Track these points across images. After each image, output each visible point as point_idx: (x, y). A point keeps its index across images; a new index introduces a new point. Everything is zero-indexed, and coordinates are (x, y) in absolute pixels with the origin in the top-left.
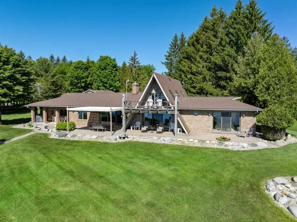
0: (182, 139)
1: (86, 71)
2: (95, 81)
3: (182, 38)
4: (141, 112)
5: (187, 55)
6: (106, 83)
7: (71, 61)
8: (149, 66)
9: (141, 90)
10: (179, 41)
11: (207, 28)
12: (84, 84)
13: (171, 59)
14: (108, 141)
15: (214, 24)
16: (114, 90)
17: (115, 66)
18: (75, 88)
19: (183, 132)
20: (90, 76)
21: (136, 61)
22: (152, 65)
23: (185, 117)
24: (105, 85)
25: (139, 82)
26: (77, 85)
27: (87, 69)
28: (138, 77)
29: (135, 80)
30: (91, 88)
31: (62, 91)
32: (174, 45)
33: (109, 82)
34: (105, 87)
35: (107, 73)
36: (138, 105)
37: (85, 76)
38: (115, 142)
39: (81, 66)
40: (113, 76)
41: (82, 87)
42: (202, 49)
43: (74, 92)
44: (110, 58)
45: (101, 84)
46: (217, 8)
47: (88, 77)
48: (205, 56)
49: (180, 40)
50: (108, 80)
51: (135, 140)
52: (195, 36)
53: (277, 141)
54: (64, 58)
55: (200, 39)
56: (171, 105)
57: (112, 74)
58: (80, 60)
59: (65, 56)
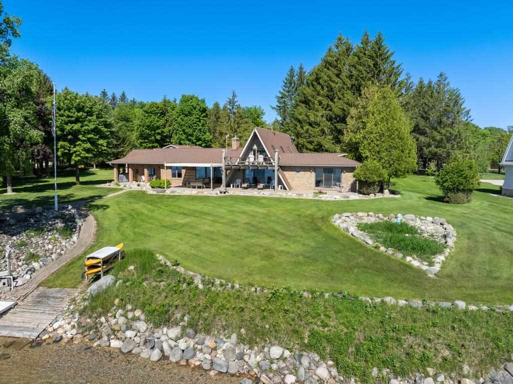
0: (281, 194)
1: (163, 117)
2: (175, 132)
3: (301, 72)
4: (242, 168)
5: (305, 97)
6: (192, 135)
7: (134, 100)
8: (255, 108)
9: (241, 146)
10: (296, 77)
11: (330, 64)
12: (160, 136)
13: (284, 102)
14: (209, 195)
15: (338, 59)
16: (203, 145)
17: (204, 110)
18: (147, 142)
19: (285, 189)
20: (167, 125)
21: (235, 104)
22: (260, 107)
23: (288, 174)
24: (190, 137)
25: (239, 135)
26: (150, 139)
27: (163, 114)
28: (238, 127)
29: (234, 131)
30: (170, 142)
31: (126, 146)
32: (289, 82)
33: (195, 134)
34: (189, 140)
35: (193, 120)
36: (238, 160)
37: (162, 126)
38: (216, 195)
39: (155, 111)
40: (201, 124)
41: (157, 141)
42: (322, 92)
43: (145, 148)
44: (197, 98)
45: (184, 137)
46: (343, 37)
47: (164, 126)
48: (325, 102)
49: (297, 75)
50: (194, 131)
51: (236, 194)
52: (315, 73)
53: (371, 195)
54: (123, 95)
55: (320, 78)
56: (272, 161)
57: (200, 122)
58: (153, 101)
59: (124, 92)
